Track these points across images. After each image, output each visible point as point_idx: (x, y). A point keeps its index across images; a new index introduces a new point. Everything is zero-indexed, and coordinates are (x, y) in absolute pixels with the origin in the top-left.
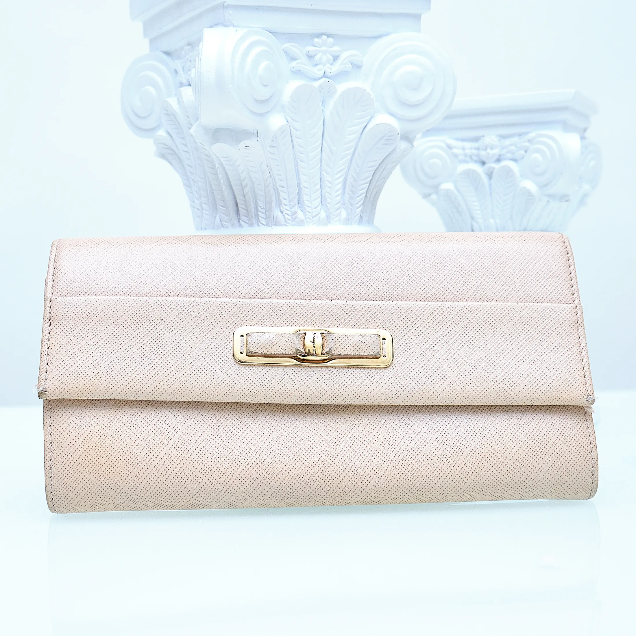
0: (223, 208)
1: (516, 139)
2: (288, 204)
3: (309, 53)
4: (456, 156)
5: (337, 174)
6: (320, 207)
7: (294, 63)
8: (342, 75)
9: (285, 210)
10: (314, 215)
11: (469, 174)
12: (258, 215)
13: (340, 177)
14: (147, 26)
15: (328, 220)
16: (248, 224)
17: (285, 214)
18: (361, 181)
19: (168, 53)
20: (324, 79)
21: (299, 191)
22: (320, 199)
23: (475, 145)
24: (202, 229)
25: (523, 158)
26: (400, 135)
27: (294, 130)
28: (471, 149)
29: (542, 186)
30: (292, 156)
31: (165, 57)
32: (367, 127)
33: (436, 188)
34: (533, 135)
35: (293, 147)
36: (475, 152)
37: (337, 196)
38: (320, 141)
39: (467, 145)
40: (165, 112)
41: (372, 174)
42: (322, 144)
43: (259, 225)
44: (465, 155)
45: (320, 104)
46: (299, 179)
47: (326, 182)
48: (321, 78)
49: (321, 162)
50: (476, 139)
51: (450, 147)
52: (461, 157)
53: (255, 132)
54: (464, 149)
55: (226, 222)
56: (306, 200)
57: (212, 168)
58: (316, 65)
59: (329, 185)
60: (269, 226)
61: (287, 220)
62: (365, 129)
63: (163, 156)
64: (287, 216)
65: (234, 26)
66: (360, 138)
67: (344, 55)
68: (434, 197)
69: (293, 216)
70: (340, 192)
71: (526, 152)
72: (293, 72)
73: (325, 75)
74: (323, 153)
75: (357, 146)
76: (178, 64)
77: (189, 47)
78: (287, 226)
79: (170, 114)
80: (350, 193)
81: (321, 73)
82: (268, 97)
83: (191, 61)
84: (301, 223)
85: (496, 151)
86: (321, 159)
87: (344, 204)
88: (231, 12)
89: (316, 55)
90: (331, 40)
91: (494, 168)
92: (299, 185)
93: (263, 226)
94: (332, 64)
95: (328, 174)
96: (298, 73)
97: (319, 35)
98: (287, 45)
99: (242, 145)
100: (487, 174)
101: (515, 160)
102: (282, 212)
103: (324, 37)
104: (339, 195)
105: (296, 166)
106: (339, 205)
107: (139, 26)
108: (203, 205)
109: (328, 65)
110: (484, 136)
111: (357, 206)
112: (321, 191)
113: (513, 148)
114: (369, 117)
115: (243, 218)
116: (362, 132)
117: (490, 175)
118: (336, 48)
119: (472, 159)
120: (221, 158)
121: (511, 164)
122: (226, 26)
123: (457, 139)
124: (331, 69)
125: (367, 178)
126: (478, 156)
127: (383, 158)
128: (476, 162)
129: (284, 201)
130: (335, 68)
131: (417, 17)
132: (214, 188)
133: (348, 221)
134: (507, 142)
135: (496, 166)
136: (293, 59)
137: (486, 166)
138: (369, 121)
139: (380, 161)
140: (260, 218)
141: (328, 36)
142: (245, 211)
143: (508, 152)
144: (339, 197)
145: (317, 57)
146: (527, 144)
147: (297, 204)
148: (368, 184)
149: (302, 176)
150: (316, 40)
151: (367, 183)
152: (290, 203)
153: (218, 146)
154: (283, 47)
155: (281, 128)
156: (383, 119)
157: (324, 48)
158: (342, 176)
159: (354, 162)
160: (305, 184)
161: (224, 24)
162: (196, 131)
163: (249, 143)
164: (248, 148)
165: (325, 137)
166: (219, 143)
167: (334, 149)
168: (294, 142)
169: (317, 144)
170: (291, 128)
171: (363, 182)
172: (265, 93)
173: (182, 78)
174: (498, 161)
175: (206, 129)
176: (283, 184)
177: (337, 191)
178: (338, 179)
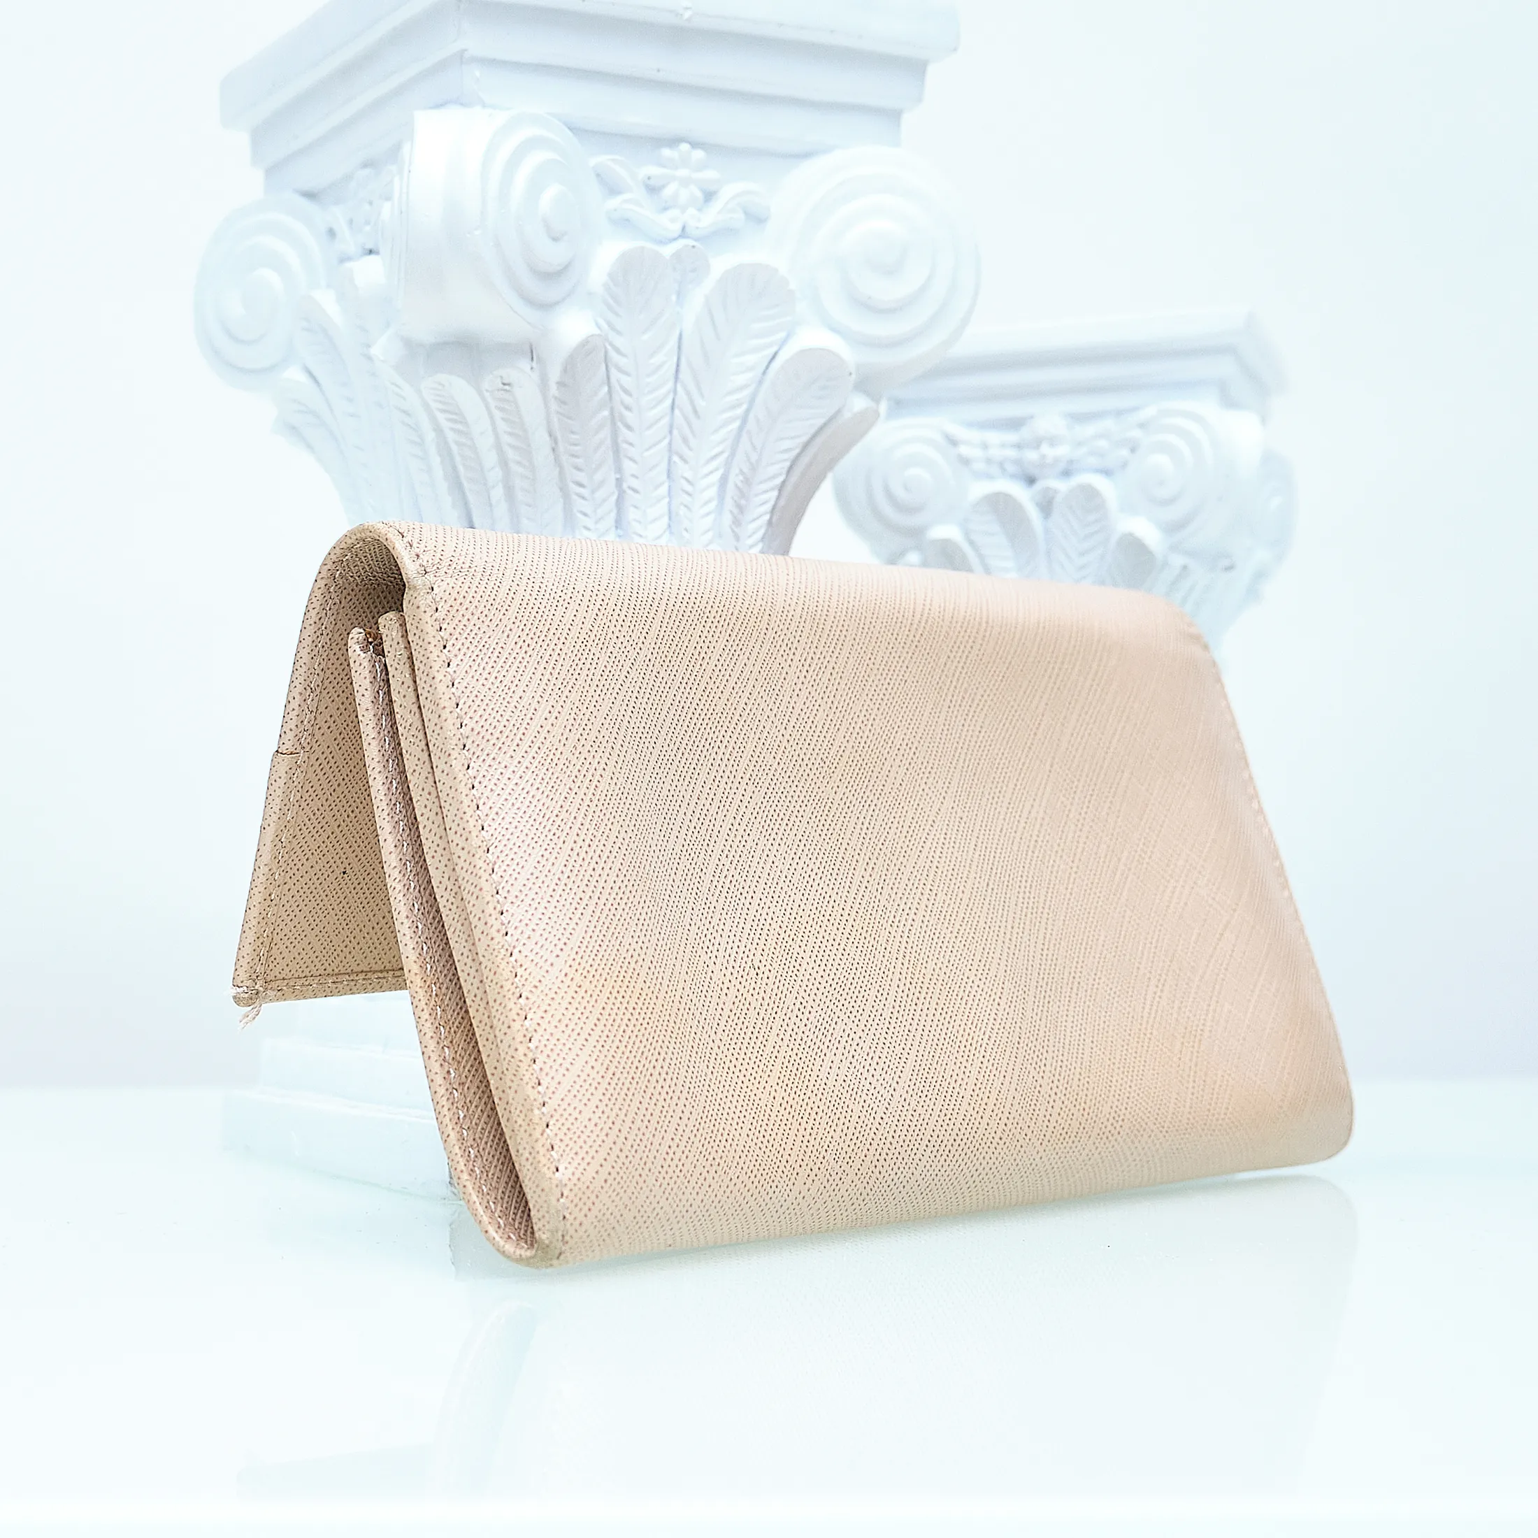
1: (1108, 424)
3: (652, 182)
4: (965, 461)
5: (705, 464)
7: (614, 202)
8: (723, 234)
11: (999, 505)
13: (712, 472)
14: (260, 135)
18: (761, 483)
19: (310, 195)
20: (682, 242)
21: (618, 497)
22: (666, 519)
23: (1012, 437)
25: (1124, 465)
26: (853, 376)
27: (612, 350)
28: (1003, 446)
29: (1173, 528)
30: (606, 413)
31: (304, 203)
32: (777, 357)
33: (918, 535)
34: (1149, 412)
35: (610, 393)
36: (1012, 453)
37: (705, 516)
38: (670, 385)
39: (994, 437)
40: (305, 324)
41: (786, 469)
42: (675, 392)
44: (989, 461)
45: (674, 298)
46: (619, 469)
47: (682, 481)
48: (675, 239)
49: (671, 432)
50: (1015, 424)
51: (953, 442)
52: (979, 466)
53: (525, 347)
54: (985, 446)
56: (635, 520)
57: (415, 443)
58: (666, 209)
59: (689, 488)
62: (772, 363)
63: (291, 430)
65: (484, 106)
66: (760, 382)
67: (727, 192)
68: (913, 557)
71: (1133, 450)
72: (612, 220)
73: (684, 233)
74: (677, 412)
75: (753, 400)
76: (336, 215)
77: (367, 171)
79: (314, 327)
80: (736, 511)
81: (676, 228)
82: (560, 267)
83: (371, 203)
85: (1063, 451)
86: (671, 426)
87: (720, 536)
88: (478, 74)
89: (664, 186)
90: (699, 154)
91: (1056, 491)
92: (619, 482)
94: (700, 210)
95: (685, 461)
96: (624, 223)
97: (674, 141)
98: (603, 159)
99: (492, 380)
100: (1038, 504)
101: (1107, 472)
103: (685, 147)
104: (710, 513)
105: (615, 437)
106: (710, 534)
107: (241, 139)
109: (691, 211)
110: (1032, 417)
111: (749, 541)
112: (669, 503)
113: (1103, 443)
114: (782, 335)
116: (766, 369)
117: (1046, 507)
118: (710, 174)
119: (1003, 470)
120: (438, 413)
121: (1099, 482)
122: (464, 104)
123: (971, 425)
124: (698, 221)
125: (774, 477)
126: (1018, 462)
127: (813, 431)
128: (1014, 476)
129: (583, 520)
130: (709, 218)
131: (894, 116)
134: (1089, 430)
135: (1062, 486)
136: (613, 190)
137: (1039, 486)
138: (784, 342)
139: (805, 439)
141: (695, 145)
143: (1090, 453)
144: (711, 517)
145: (668, 191)
146: (1136, 433)
147: (614, 527)
148: (776, 493)
149: (626, 463)
150: (667, 152)
151: (772, 489)
152: (598, 526)
153: (440, 384)
154: (593, 161)
155: (585, 343)
156: (812, 337)
157: (683, 172)
158: (717, 469)
159: (745, 438)
160: (634, 483)
161: (461, 102)
162: (384, 348)
163: (511, 374)
164: (507, 387)
165: (681, 376)
166: (442, 377)
167: (701, 403)
168: (613, 380)
169: (663, 391)
170: (609, 347)
171: (764, 487)
172: (553, 255)
173: (349, 242)
174: (1066, 474)
175: (408, 343)
176: (581, 477)
177: (706, 503)
178: (707, 475)
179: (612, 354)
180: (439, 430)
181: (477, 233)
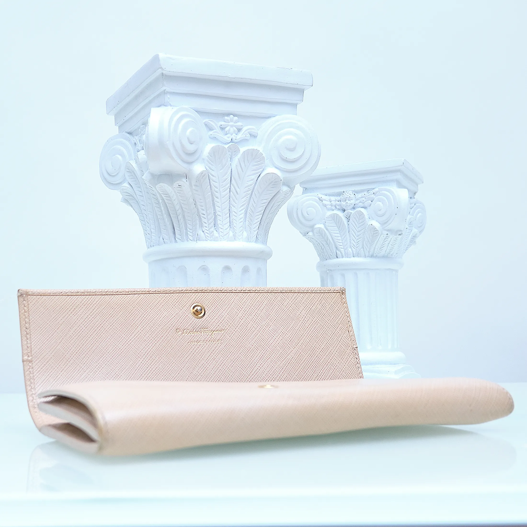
0: (164, 230)
1: (365, 193)
2: (207, 226)
3: (222, 126)
4: (325, 206)
5: (240, 207)
6: (229, 229)
7: (211, 132)
8: (244, 141)
9: (205, 230)
10: (225, 234)
11: (334, 218)
12: (187, 233)
13: (242, 210)
14: (117, 116)
15: (235, 238)
16: (181, 240)
17: (206, 233)
19: (130, 133)
20: (231, 144)
21: (214, 218)
22: (229, 224)
23: (338, 198)
24: (151, 247)
25: (370, 206)
26: (282, 181)
27: (211, 175)
28: (336, 201)
29: (383, 224)
30: (210, 193)
31: (128, 135)
32: (260, 176)
33: (312, 227)
34: (377, 189)
35: (211, 188)
36: (338, 203)
37: (240, 222)
38: (229, 185)
39: (333, 198)
40: (128, 170)
41: (264, 209)
42: (230, 186)
43: (188, 241)
44: (332, 205)
45: (229, 160)
46: (215, 209)
47: (233, 212)
48: (229, 143)
49: (229, 198)
50: (339, 194)
51: (321, 200)
52: (329, 207)
53: (185, 175)
54: (330, 201)
55: (167, 240)
56: (220, 224)
57: (157, 203)
58: (226, 134)
59: (236, 215)
60: (194, 241)
61: (207, 237)
62: (259, 178)
63: (126, 201)
64: (207, 234)
65: (171, 106)
66: (256, 183)
67: (245, 129)
68: (310, 234)
69: (211, 234)
70: (242, 220)
71: (372, 201)
72: (210, 138)
73: (232, 141)
74: (231, 193)
75: (254, 189)
76: (136, 139)
77: (143, 126)
78: (207, 241)
79: (131, 171)
80: (250, 221)
81: (230, 140)
82: (193, 152)
84: (216, 239)
85: (353, 202)
86: (230, 197)
87: (245, 228)
88: (169, 97)
89: (226, 128)
90: (236, 118)
91: (351, 213)
92: (215, 213)
93: (191, 241)
94: (237, 134)
95: (234, 207)
96: (214, 139)
97: (228, 115)
98: (207, 120)
99: (176, 185)
100: (346, 217)
101: (365, 208)
102: (203, 232)
103: (232, 116)
104: (242, 222)
105: (213, 200)
106: (242, 228)
107: (112, 118)
108: (152, 230)
109: (234, 134)
110: (344, 192)
111: (254, 230)
112: (230, 218)
113: (363, 199)
114: (262, 169)
115: (177, 236)
116: (257, 179)
117: (348, 219)
118: (239, 124)
119: (336, 207)
120: (162, 195)
121: (363, 210)
122: (165, 106)
123: (326, 195)
124: (236, 137)
125: (261, 211)
126: (340, 205)
127: (272, 197)
128: (339, 209)
129: (205, 225)
130: (240, 136)
131: (295, 105)
132: (159, 217)
133: (248, 240)
134: (360, 195)
135: (353, 212)
136: (210, 129)
137: (346, 212)
138: (262, 172)
139: (270, 199)
140: (189, 236)
141: (234, 115)
142: (179, 232)
143: (360, 202)
144: (242, 223)
145: (227, 129)
146: (373, 196)
147: (213, 227)
148: (262, 215)
149: (217, 208)
150: (226, 118)
152: (209, 226)
153: (161, 186)
154: (204, 121)
155: (202, 173)
156: (270, 170)
157: (231, 123)
158: (243, 209)
159: (252, 199)
160: (219, 213)
161: (165, 105)
162: (146, 176)
163: (180, 183)
164: (180, 187)
165: (232, 182)
166: (161, 184)
167: (238, 190)
168: (211, 184)
169: (227, 186)
170: (209, 174)
171: (258, 214)
172: (191, 148)
173: (139, 146)
174: (354, 208)
175: (153, 175)
176: (204, 212)
177: (241, 219)
178: (241, 211)
179: (211, 176)
180: (163, 199)
181: (168, 142)
